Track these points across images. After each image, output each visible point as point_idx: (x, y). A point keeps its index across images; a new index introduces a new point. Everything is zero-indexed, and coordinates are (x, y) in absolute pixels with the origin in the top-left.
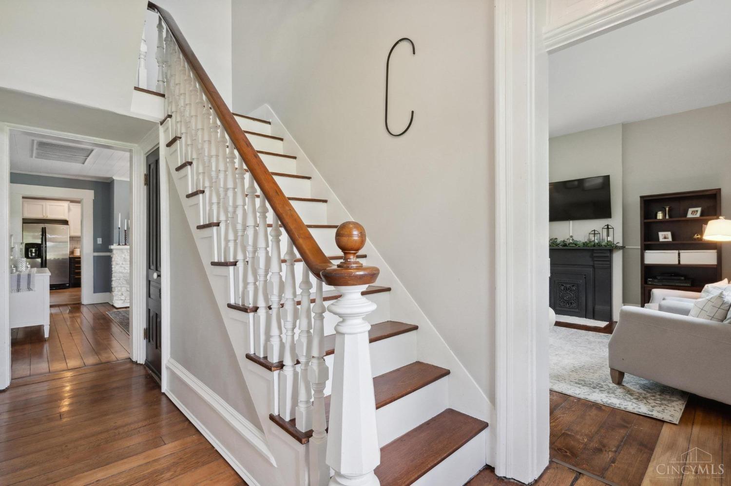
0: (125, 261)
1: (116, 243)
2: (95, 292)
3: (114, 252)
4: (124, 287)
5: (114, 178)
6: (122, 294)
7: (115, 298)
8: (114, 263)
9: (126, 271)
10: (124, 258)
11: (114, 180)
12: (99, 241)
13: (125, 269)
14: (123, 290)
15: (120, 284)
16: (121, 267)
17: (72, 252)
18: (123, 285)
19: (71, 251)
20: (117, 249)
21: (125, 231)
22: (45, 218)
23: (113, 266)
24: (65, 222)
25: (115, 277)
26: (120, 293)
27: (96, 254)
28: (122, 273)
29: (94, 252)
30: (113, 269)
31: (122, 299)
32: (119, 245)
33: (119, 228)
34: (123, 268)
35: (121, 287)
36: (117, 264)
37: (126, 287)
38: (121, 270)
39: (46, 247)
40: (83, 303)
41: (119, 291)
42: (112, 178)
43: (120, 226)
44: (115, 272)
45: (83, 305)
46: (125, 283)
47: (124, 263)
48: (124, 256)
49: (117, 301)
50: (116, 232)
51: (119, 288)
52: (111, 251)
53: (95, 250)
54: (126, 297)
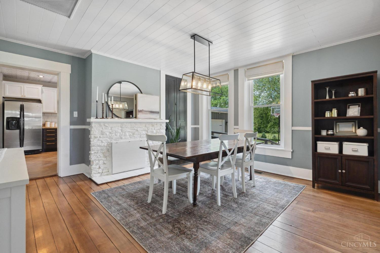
0: (102, 134)
1: (93, 117)
2: (71, 164)
3: (93, 125)
4: (101, 160)
5: (93, 51)
6: (100, 168)
7: (93, 172)
8: (92, 137)
9: (103, 144)
10: (102, 131)
11: (92, 53)
12: (76, 114)
13: (102, 142)
14: (100, 164)
15: (98, 157)
16: (99, 140)
17: (44, 125)
18: (100, 158)
19: (43, 123)
20: (95, 122)
21: (103, 104)
22: (23, 97)
23: (92, 140)
24: (39, 101)
25: (93, 150)
26: (98, 167)
27: (73, 127)
28: (99, 146)
29: (71, 125)
30: (92, 143)
31: (100, 172)
32: (97, 118)
33: (97, 101)
34: (100, 141)
35: (99, 160)
36: (95, 137)
37: (102, 160)
38: (99, 143)
39: (24, 120)
40: (59, 175)
41: (97, 164)
42: (90, 51)
43: (97, 100)
44: (94, 146)
45: (60, 177)
46: (102, 156)
47: (101, 136)
48: (101, 130)
49: (94, 175)
50: (94, 105)
51: (97, 161)
52: (89, 124)
53: (72, 123)
54: (103, 170)
